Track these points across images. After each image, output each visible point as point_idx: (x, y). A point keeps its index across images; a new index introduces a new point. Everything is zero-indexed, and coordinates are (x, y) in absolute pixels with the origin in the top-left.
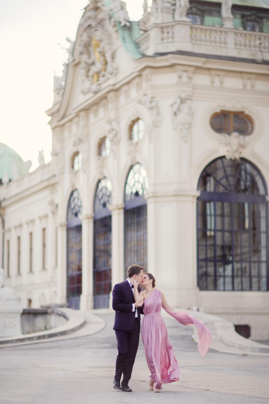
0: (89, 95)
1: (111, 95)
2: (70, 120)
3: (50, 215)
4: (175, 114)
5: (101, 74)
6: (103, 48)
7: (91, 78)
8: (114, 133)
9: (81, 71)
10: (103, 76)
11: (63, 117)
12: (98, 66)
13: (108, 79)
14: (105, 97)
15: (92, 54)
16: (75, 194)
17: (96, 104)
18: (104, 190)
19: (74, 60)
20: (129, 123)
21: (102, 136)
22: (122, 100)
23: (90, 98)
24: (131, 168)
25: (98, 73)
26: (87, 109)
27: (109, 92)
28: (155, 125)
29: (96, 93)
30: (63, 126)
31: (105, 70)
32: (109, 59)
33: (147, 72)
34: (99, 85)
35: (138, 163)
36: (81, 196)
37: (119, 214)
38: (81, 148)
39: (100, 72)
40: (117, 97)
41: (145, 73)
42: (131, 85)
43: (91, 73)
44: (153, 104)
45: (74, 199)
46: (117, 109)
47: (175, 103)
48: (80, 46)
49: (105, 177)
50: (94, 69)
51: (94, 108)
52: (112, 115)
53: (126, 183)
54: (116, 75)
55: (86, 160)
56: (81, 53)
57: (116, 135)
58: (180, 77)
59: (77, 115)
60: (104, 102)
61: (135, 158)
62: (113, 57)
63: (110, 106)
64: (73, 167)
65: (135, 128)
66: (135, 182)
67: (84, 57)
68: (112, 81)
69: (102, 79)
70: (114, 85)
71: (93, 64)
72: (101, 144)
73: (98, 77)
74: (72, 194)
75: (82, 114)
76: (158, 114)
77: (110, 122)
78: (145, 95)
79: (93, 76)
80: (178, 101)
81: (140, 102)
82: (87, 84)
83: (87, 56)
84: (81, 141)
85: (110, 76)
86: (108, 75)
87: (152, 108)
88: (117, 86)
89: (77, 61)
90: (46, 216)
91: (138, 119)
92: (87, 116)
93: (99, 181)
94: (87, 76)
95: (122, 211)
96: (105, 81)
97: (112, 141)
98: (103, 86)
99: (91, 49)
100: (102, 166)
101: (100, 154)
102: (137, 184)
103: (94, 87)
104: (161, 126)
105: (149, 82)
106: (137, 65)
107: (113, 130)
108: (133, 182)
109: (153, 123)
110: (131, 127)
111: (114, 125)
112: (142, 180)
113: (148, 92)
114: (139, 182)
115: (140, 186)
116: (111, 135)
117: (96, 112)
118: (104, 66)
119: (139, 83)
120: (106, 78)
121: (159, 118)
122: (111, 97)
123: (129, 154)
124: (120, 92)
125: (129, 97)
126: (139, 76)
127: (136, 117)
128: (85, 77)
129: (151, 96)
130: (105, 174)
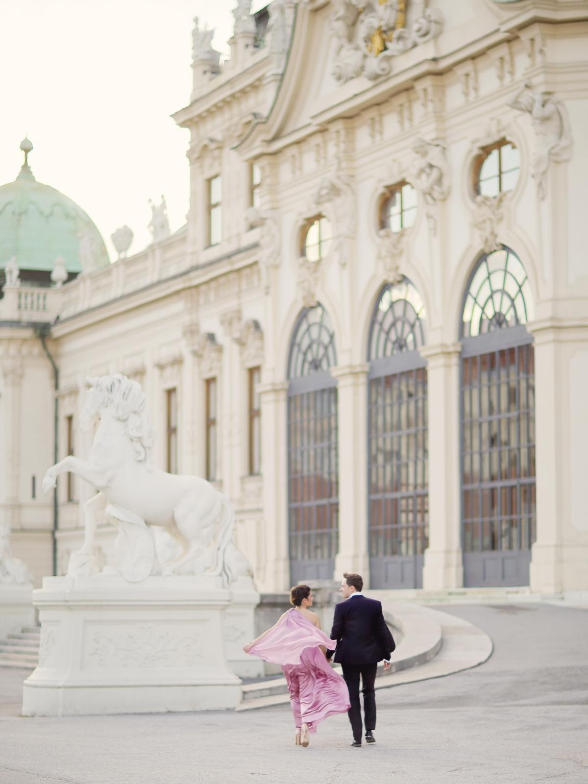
0: (361, 84)
1: (427, 83)
3: (189, 359)
5: (395, 34)
7: (362, 44)
8: (435, 174)
9: (333, 26)
10: (400, 38)
11: (278, 136)
12: (384, 15)
13: (415, 45)
14: (407, 89)
16: (314, 317)
17: (378, 104)
18: (399, 310)
20: (476, 152)
21: (391, 181)
22: (455, 95)
24: (482, 257)
25: (385, 32)
26: (348, 117)
27: (418, 78)
29: (375, 77)
31: (404, 25)
33: (535, 31)
34: (388, 58)
35: (504, 247)
36: (332, 324)
37: (447, 366)
38: (326, 208)
39: (393, 29)
40: (441, 90)
41: (525, 36)
42: (481, 62)
43: (362, 31)
44: (550, 108)
45: (309, 326)
46: (440, 117)
49: (404, 280)
50: (368, 23)
51: (373, 113)
52: (429, 133)
54: (436, 37)
57: (439, 181)
59: (323, 130)
60: (402, 99)
61: (494, 235)
63: (418, 109)
64: (303, 252)
65: (490, 165)
66: (493, 293)
68: (426, 51)
69: (394, 47)
70: (435, 60)
71: (367, 8)
72: (386, 200)
73: (384, 41)
74: (303, 314)
75: (339, 125)
76: (561, 134)
77: (422, 149)
78: (528, 87)
79: (368, 39)
81: (515, 104)
82: (351, 58)
84: (335, 191)
85: (420, 41)
86: (413, 35)
87: (545, 119)
88: (443, 65)
90: (178, 362)
91: (501, 143)
92: (350, 132)
93: (386, 287)
94: (351, 38)
95: (455, 360)
96: (405, 51)
97: (428, 194)
100: (397, 250)
101: (383, 224)
102: (497, 297)
103: (374, 64)
104: (567, 161)
105: (539, 58)
106: (506, 15)
107: (431, 166)
108: (486, 292)
109: (550, 153)
110: (478, 163)
111: (434, 156)
112: (512, 289)
113: (536, 81)
114: (503, 292)
115: (507, 302)
116: (425, 182)
117: (376, 126)
118: (400, 16)
119: (507, 58)
120: (409, 44)
121: (564, 143)
122: (425, 90)
123: (478, 225)
124: (447, 78)
125: (476, 89)
126: (508, 41)
127: (496, 138)
128: (344, 41)
129: (543, 89)
130: (405, 271)
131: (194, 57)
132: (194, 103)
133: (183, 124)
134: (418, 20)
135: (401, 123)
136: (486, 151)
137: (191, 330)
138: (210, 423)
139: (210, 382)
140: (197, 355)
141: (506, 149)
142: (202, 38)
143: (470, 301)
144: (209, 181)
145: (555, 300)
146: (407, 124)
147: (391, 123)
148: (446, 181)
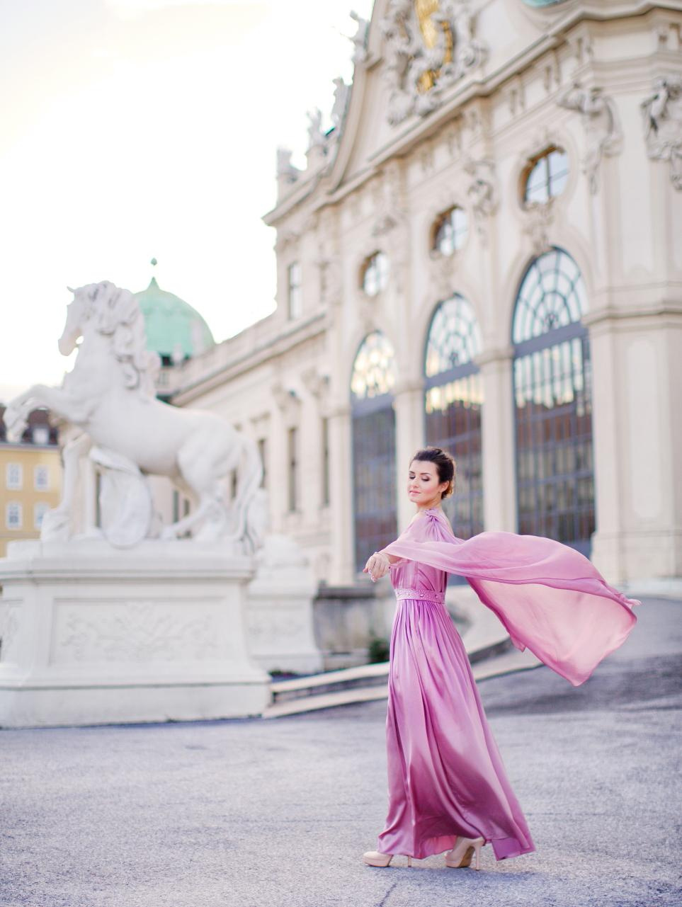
0: (416, 119)
1: (475, 107)
2: (358, 189)
3: (275, 413)
4: (654, 125)
5: (444, 70)
6: (449, 10)
7: (412, 87)
8: (484, 190)
9: (388, 76)
10: (449, 73)
11: (341, 184)
12: (433, 54)
13: (463, 75)
14: (455, 118)
15: (415, 35)
17: (429, 138)
19: (368, 57)
20: (524, 163)
21: (442, 207)
22: (502, 115)
23: (415, 127)
24: (533, 262)
25: (434, 72)
26: (403, 156)
27: (465, 103)
28: (606, 152)
29: (427, 114)
30: (339, 203)
31: (452, 60)
32: (462, 29)
33: (583, 30)
34: (437, 94)
35: (557, 249)
38: (384, 243)
39: (440, 66)
40: (488, 112)
41: (572, 38)
42: (528, 77)
43: (413, 75)
44: (599, 104)
46: (489, 137)
47: (656, 98)
48: (386, 18)
49: (455, 295)
50: (419, 66)
51: (424, 148)
52: (478, 153)
53: (517, 298)
54: (482, 65)
55: (404, 265)
56: (390, 35)
57: (489, 196)
58: (663, 39)
59: (379, 173)
60: (451, 129)
61: (544, 237)
62: (473, 28)
63: (467, 136)
64: (362, 287)
65: (538, 176)
66: (544, 295)
67: (398, 44)
69: (443, 81)
70: (483, 83)
71: (418, 55)
72: (440, 225)
73: (433, 79)
74: (363, 342)
75: (394, 165)
76: (611, 127)
77: (471, 169)
78: (576, 86)
79: (419, 81)
80: (663, 94)
81: (565, 105)
82: (402, 103)
83: (405, 39)
84: (390, 223)
85: (468, 70)
86: (460, 67)
87: (596, 114)
88: (491, 85)
89: (375, 58)
90: (266, 416)
91: (551, 149)
92: (404, 170)
93: (438, 306)
94: (402, 86)
95: (507, 364)
96: (452, 85)
97: (478, 209)
98: (445, 97)
99: (412, 25)
100: (449, 268)
101: (435, 247)
102: (549, 299)
103: (424, 102)
104: (618, 154)
105: (586, 58)
106: (551, 19)
107: (481, 183)
108: (537, 295)
109: (601, 146)
110: (526, 174)
111: (483, 173)
112: (564, 287)
113: (584, 79)
114: (555, 292)
115: (559, 301)
116: (475, 198)
117: (427, 160)
118: (448, 54)
119: (554, 67)
120: (457, 76)
121: (614, 136)
122: (473, 115)
123: (528, 231)
124: (495, 100)
125: (523, 104)
126: (554, 49)
127: (544, 145)
128: (397, 90)
129: (591, 85)
130: (457, 287)
132: (280, 203)
133: (271, 225)
134: (464, 51)
135: (451, 151)
136: (534, 161)
137: (277, 389)
138: (293, 464)
139: (293, 431)
140: (282, 408)
141: (554, 158)
143: (521, 307)
144: (290, 269)
145: (610, 290)
146: (456, 152)
147: (441, 155)
148: (495, 196)
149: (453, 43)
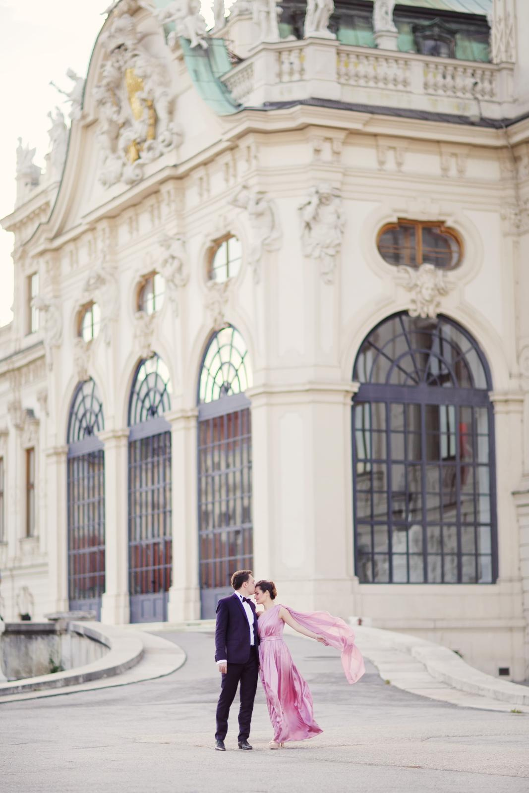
0: (121, 188)
1: (170, 186)
2: (75, 239)
3: (13, 432)
4: (308, 225)
5: (146, 145)
6: (151, 91)
7: (121, 153)
8: (176, 263)
9: (100, 140)
10: (150, 149)
11: (58, 235)
12: (138, 129)
13: (162, 155)
14: (155, 192)
15: (124, 104)
16: (87, 389)
17: (135, 205)
18: (151, 380)
19: (84, 117)
20: (208, 244)
21: (146, 271)
22: (192, 196)
23: (120, 192)
24: (214, 335)
25: (138, 143)
26: (112, 217)
27: (163, 182)
28: (268, 248)
29: (133, 183)
30: (57, 249)
31: (155, 138)
32: (162, 114)
33: (250, 140)
34: (142, 166)
35: (230, 326)
36: (100, 394)
37: (187, 429)
38: (97, 295)
39: (145, 141)
40: (181, 192)
41: (243, 144)
42: (212, 167)
43: (122, 143)
44: (263, 205)
45: (84, 398)
46: (180, 215)
47: (309, 203)
48: (99, 87)
49: (154, 355)
50: (128, 135)
51: (130, 213)
52: (171, 228)
53: (202, 366)
54: (178, 147)
55: (112, 320)
56: (101, 103)
57: (180, 269)
58: (317, 151)
59: (92, 229)
60: (152, 201)
61: (221, 315)
62: (171, 112)
63: (164, 209)
64: (80, 334)
65: (221, 254)
66: (222, 364)
67: (108, 111)
68: (170, 159)
69: (145, 156)
70: (175, 166)
71: (126, 123)
72: (144, 286)
73: (138, 152)
74: (79, 388)
75: (104, 224)
76: (273, 227)
77: (166, 243)
78: (245, 187)
79: (126, 150)
80: (315, 200)
81: (235, 202)
82: (113, 166)
83: (115, 109)
84: (100, 280)
85: (165, 150)
86: (160, 147)
87: (259, 215)
88: (182, 170)
89: (90, 118)
90: (2, 434)
91: (228, 236)
92: (113, 229)
93: (141, 362)
94: (114, 149)
95: (193, 423)
96: (154, 160)
97: (170, 280)
98: (150, 169)
99: (123, 94)
100: (148, 331)
101: (140, 307)
102: (225, 367)
103: (130, 172)
104: (278, 250)
105: (254, 162)
106: (228, 126)
107: (173, 258)
108: (216, 364)
109: (263, 244)
110: (212, 253)
111: (176, 248)
112: (236, 361)
113: (251, 182)
114: (230, 364)
115: (233, 372)
116: (169, 270)
117: (133, 223)
118: (151, 129)
119: (231, 164)
120: (157, 153)
121: (275, 235)
122: (169, 192)
123: (208, 307)
124: (187, 182)
125: (208, 191)
126: (232, 149)
127: (223, 232)
128: (108, 152)
129: (257, 189)
130: (155, 348)
131: (18, 171)
132: (18, 210)
133: (8, 229)
134: (163, 132)
135: (152, 221)
136: (218, 242)
137: (15, 407)
138: (30, 487)
139: (29, 451)
140: (19, 428)
141: (232, 241)
142: (25, 155)
143: (205, 372)
144: (30, 278)
145: (267, 369)
146: (156, 221)
147: (145, 221)
148: (185, 271)
149: (156, 121)
